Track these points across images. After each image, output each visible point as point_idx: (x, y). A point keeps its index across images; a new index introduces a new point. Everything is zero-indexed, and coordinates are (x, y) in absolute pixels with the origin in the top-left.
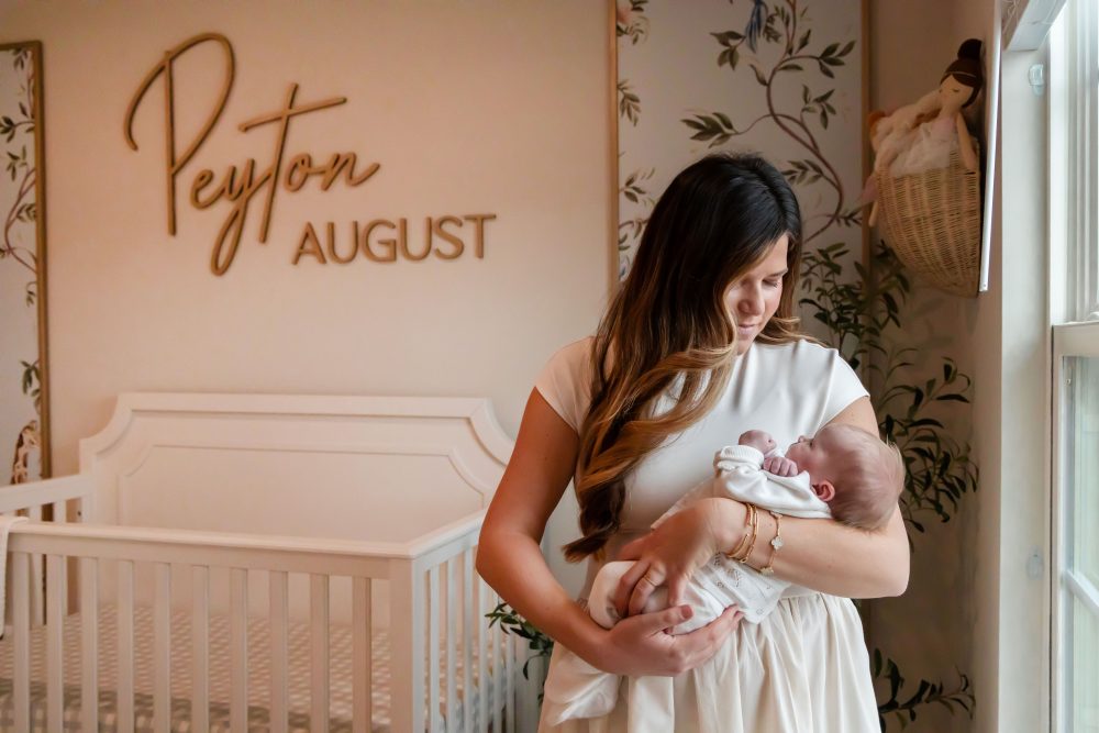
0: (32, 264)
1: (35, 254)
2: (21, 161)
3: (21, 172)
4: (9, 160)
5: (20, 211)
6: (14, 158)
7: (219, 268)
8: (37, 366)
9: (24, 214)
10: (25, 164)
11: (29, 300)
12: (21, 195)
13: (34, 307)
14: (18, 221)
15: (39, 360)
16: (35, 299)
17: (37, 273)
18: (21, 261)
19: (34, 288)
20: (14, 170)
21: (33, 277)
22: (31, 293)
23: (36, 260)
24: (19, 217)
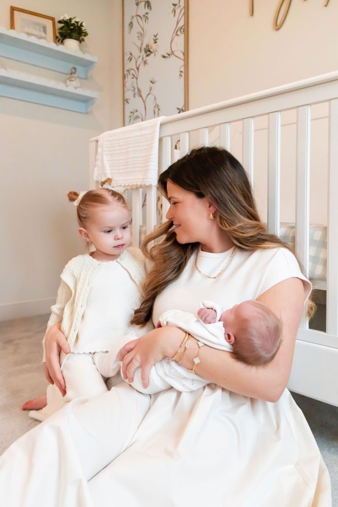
0: (182, 57)
1: (183, 51)
2: (177, 6)
3: (178, 11)
4: (173, 7)
5: (177, 31)
6: (175, 5)
7: (277, 27)
8: (184, 108)
9: (179, 33)
10: (180, 6)
11: (181, 75)
12: (178, 23)
13: (183, 79)
14: (176, 36)
15: (185, 105)
16: (183, 74)
17: (184, 60)
18: (177, 57)
19: (182, 69)
20: (175, 11)
21: (182, 63)
22: (181, 72)
23: (184, 54)
24: (177, 35)
